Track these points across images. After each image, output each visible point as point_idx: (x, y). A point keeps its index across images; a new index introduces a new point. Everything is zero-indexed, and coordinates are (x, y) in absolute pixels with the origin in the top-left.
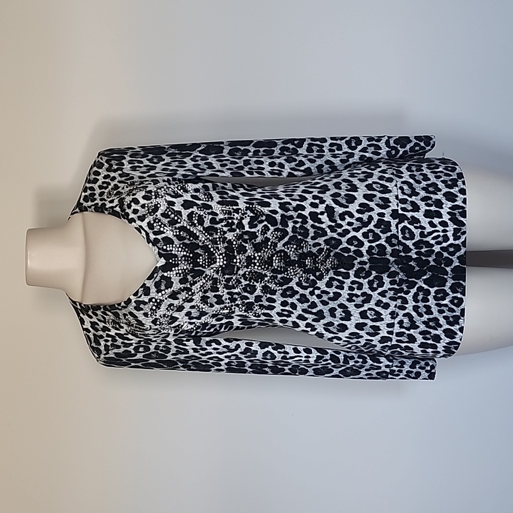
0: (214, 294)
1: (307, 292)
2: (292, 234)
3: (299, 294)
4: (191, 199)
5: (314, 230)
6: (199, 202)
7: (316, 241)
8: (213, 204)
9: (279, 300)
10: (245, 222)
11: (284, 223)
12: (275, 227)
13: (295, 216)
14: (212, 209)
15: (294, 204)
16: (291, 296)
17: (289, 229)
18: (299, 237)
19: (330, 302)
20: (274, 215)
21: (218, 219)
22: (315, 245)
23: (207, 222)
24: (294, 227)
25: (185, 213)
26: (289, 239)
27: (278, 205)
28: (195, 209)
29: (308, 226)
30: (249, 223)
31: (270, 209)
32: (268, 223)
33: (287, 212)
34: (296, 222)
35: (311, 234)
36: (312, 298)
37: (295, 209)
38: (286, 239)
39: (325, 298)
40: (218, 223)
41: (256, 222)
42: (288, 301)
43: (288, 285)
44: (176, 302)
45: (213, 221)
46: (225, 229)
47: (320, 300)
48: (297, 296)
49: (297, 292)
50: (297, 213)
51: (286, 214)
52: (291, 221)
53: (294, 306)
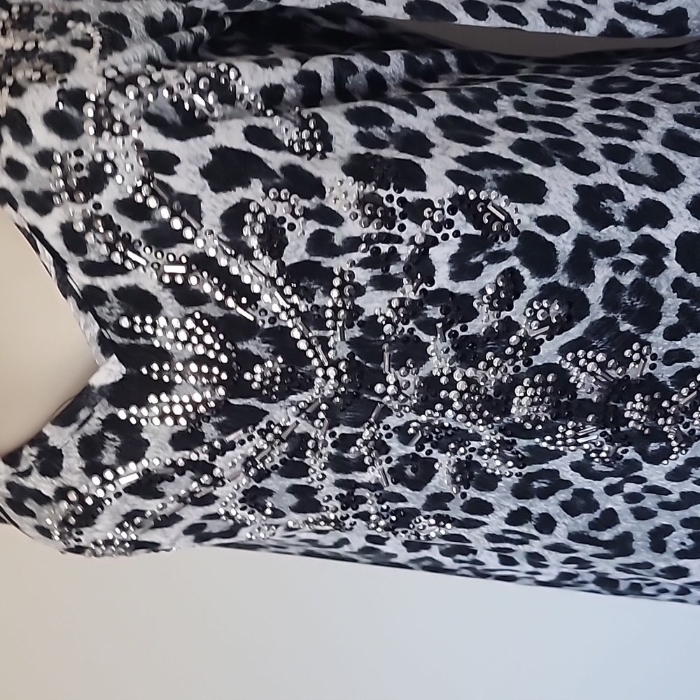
0: (289, 482)
1: (597, 487)
2: (602, 314)
3: (571, 490)
4: (246, 146)
5: (681, 301)
6: (275, 160)
7: (679, 344)
8: (328, 171)
9: (502, 507)
10: (441, 255)
11: (581, 266)
12: (546, 281)
13: (625, 245)
14: (322, 195)
15: (634, 195)
16: (544, 494)
17: (594, 293)
18: (625, 327)
19: (661, 512)
20: (550, 238)
21: (339, 235)
22: (670, 358)
23: (298, 246)
24: (612, 287)
25: (214, 205)
26: (586, 331)
27: (574, 197)
28: (254, 191)
29: (663, 284)
30: (454, 259)
31: (542, 211)
32: (525, 263)
33: (599, 228)
34: (623, 266)
35: (669, 317)
36: (607, 501)
37: (634, 220)
38: (576, 331)
39: (650, 502)
40: (335, 252)
41: (479, 258)
42: (531, 509)
43: (545, 466)
44: (152, 506)
45: (321, 243)
46: (362, 276)
47: (634, 506)
48: (564, 495)
49: (568, 484)
50: (635, 236)
51: (595, 235)
52: (606, 260)
53: (546, 524)
